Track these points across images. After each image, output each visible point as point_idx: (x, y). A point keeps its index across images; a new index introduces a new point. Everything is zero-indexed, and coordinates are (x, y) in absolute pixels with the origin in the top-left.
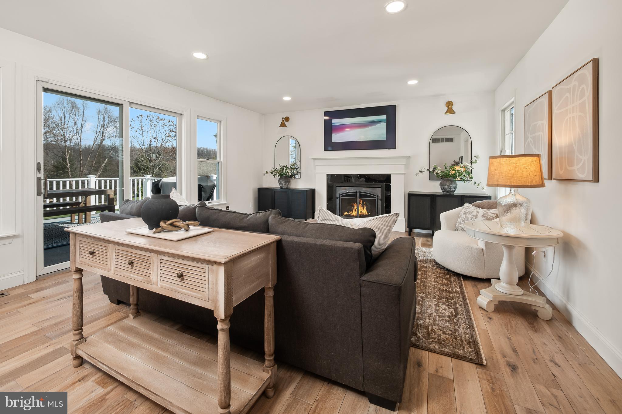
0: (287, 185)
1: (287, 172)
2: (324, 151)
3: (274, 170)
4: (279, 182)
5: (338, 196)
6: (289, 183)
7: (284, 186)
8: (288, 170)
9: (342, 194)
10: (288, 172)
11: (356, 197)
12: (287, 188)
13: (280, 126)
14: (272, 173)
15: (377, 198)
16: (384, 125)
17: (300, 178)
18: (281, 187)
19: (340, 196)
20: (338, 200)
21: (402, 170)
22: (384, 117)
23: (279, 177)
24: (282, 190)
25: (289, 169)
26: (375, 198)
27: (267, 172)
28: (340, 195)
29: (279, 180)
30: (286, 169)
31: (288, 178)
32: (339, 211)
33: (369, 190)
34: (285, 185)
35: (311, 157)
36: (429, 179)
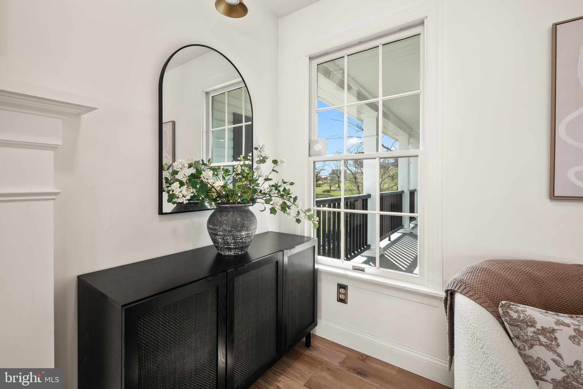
36: (161, 212)
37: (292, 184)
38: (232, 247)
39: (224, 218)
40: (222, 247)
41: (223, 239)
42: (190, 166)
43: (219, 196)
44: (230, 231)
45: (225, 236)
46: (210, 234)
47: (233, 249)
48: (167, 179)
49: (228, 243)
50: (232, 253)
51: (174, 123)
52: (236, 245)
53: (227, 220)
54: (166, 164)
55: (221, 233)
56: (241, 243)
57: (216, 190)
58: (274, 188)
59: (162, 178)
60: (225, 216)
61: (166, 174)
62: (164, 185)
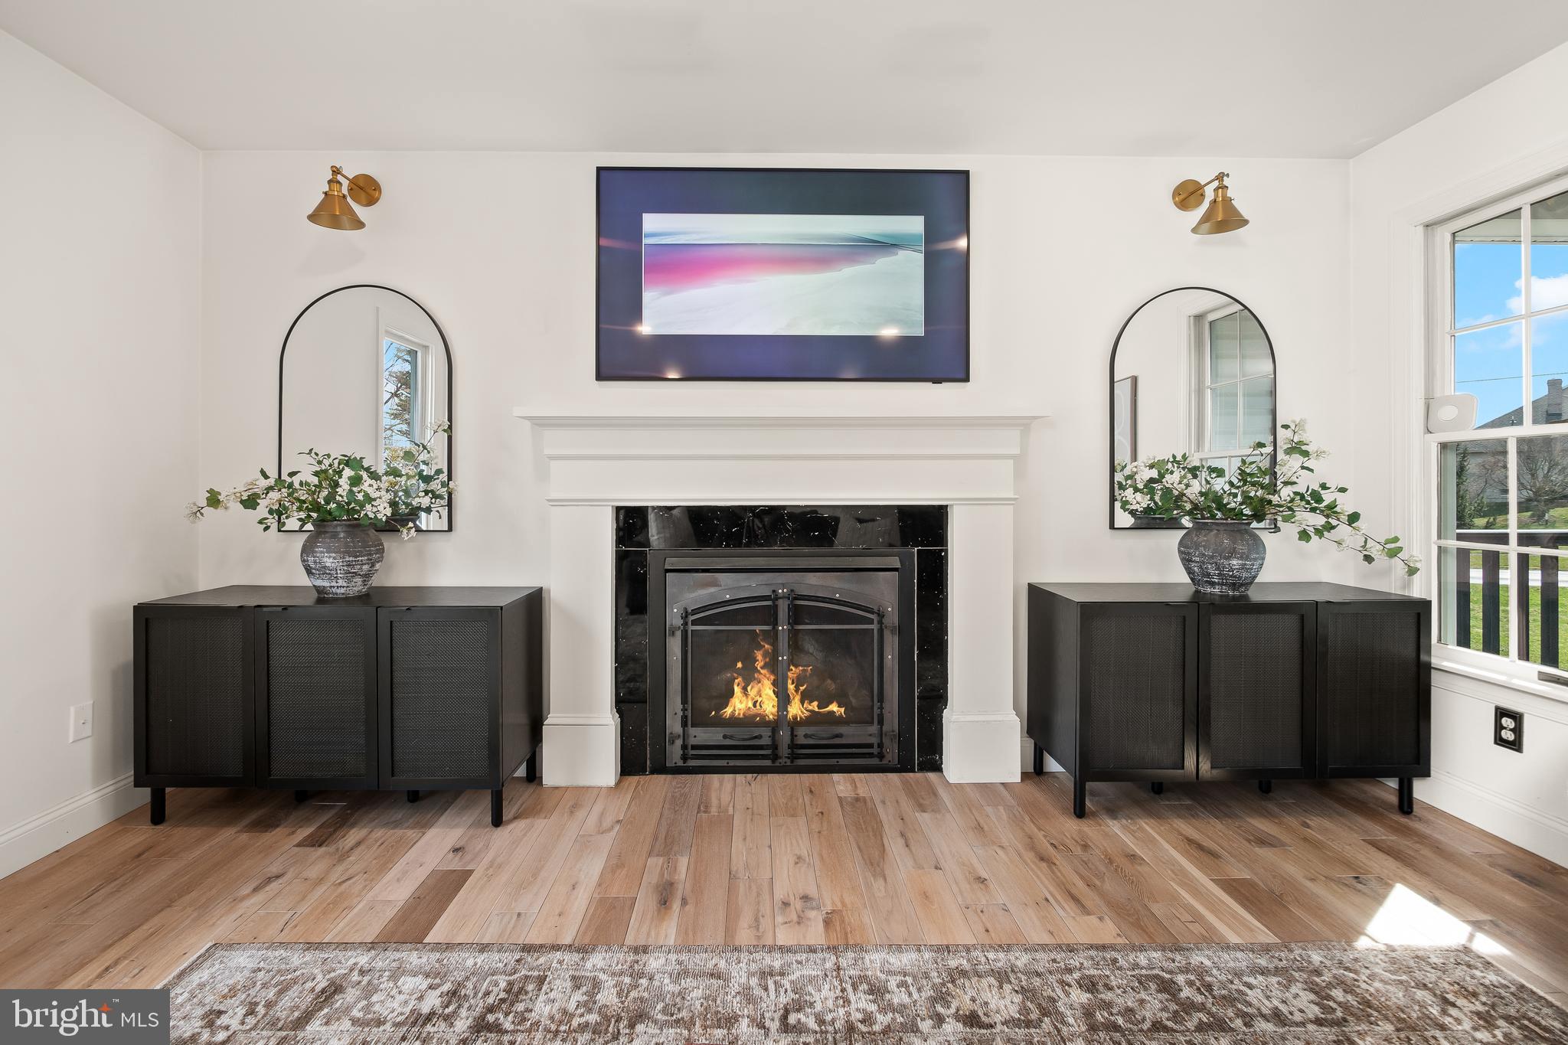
0: (367, 576)
1: (360, 497)
2: (600, 377)
3: (271, 482)
4: (303, 561)
5: (678, 622)
6: (380, 560)
7: (340, 586)
8: (368, 485)
9: (695, 611)
10: (369, 499)
11: (775, 624)
12: (364, 598)
13: (313, 218)
14: (250, 502)
15: (880, 623)
16: (913, 262)
17: (450, 529)
18: (319, 590)
19: (686, 624)
20: (674, 646)
21: (1001, 482)
22: (915, 225)
23: (309, 527)
24: (324, 609)
25: (375, 476)
26: (871, 622)
27: (214, 500)
28: (686, 615)
29: (307, 549)
30: (356, 481)
31: (372, 532)
32: (684, 701)
33: (837, 585)
34: (350, 575)
35: (519, 411)
36: (1112, 526)
37: (1343, 490)
38: (1216, 580)
39: (1202, 538)
40: (1199, 580)
41: (1201, 567)
42: (1151, 467)
43: (1196, 507)
44: (1212, 557)
45: (1204, 563)
46: (1183, 560)
47: (1218, 584)
48: (1120, 483)
49: (1208, 575)
50: (1217, 590)
51: (1135, 380)
52: (1223, 579)
53: (1207, 540)
54: (1119, 464)
55: (1198, 559)
56: (1231, 576)
57: (1189, 498)
58: (1298, 498)
59: (1114, 483)
60: (1205, 536)
61: (1119, 477)
62: (1117, 492)
